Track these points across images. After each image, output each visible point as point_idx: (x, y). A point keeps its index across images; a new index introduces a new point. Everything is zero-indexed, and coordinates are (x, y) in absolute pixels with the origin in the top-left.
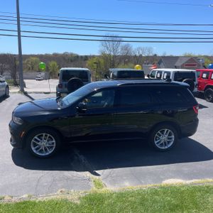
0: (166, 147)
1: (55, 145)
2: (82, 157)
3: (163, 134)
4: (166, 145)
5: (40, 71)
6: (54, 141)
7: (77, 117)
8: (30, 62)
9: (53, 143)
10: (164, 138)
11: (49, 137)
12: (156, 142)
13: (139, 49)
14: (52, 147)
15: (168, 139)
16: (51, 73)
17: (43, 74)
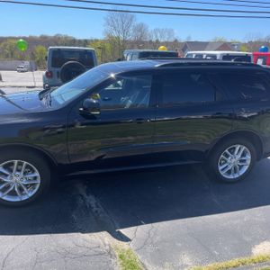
0: (237, 176)
1: (39, 181)
2: (91, 200)
3: (232, 153)
4: (235, 172)
5: (22, 59)
6: (37, 174)
7: (78, 126)
8: (7, 47)
9: (35, 178)
10: (233, 160)
11: (27, 166)
12: (220, 168)
13: (156, 30)
14: (34, 185)
15: (241, 161)
16: (38, 62)
17: (27, 63)
